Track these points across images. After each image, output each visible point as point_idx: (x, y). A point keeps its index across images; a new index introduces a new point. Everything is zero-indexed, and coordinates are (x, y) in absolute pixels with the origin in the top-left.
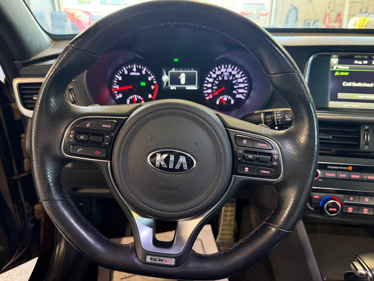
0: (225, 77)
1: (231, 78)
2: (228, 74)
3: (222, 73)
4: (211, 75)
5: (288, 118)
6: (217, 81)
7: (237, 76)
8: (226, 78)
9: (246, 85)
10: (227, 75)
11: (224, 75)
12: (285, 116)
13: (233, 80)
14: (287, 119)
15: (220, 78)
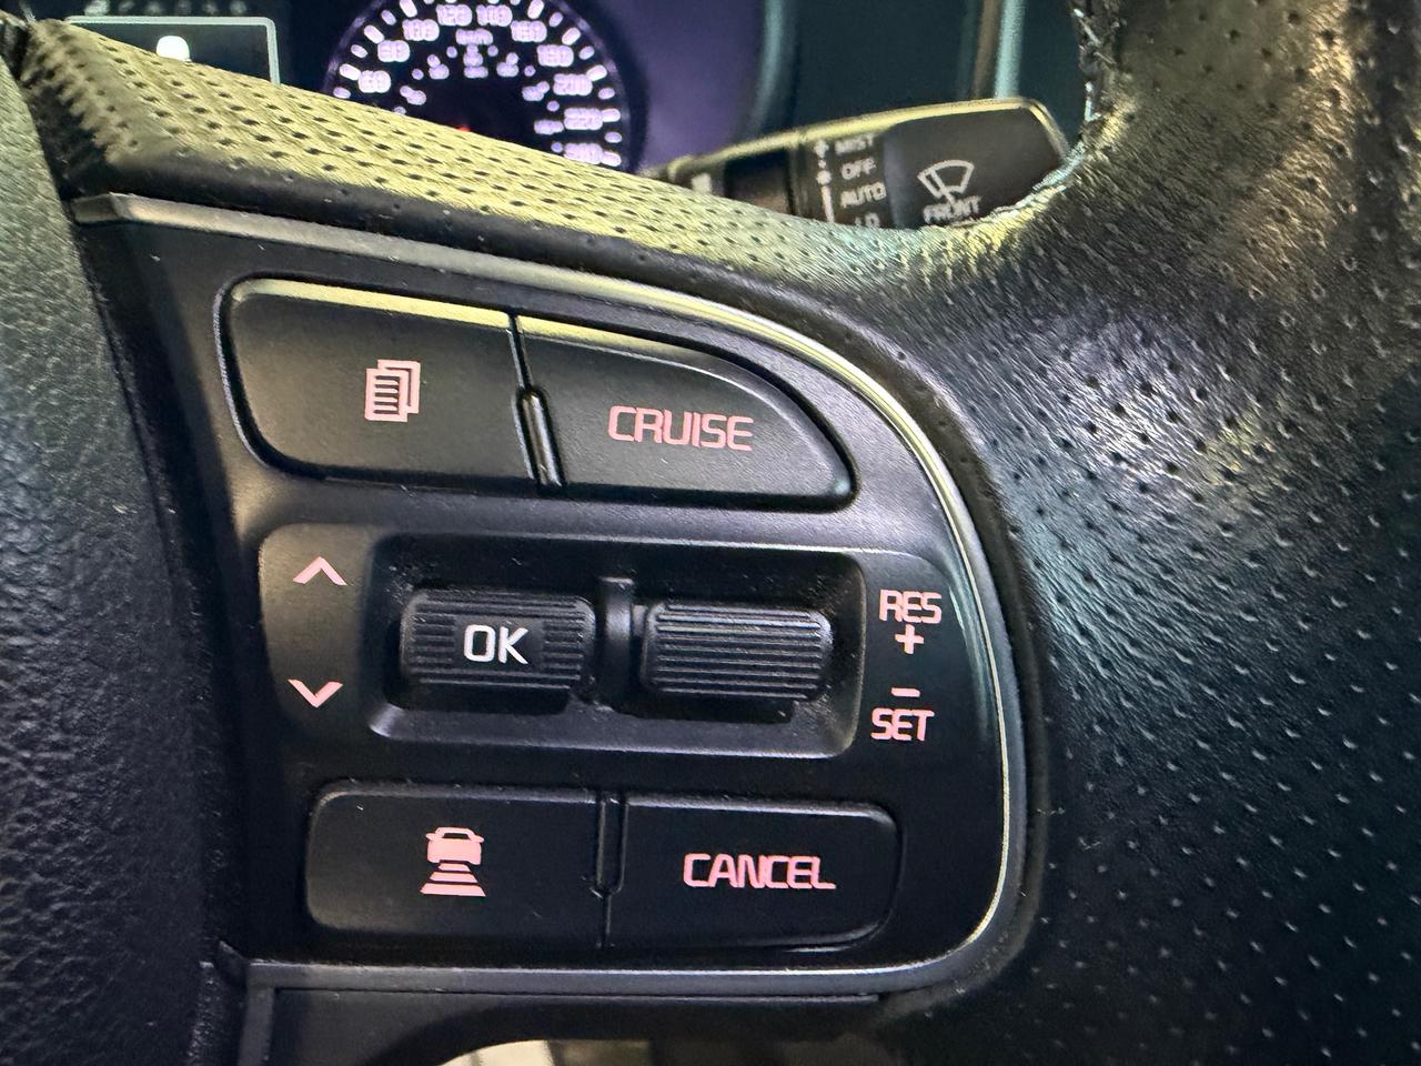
0: (467, 60)
1: (508, 68)
2: (486, 38)
3: (448, 34)
4: (372, 48)
5: (945, 191)
6: (416, 85)
7: (550, 57)
8: (475, 69)
9: (612, 115)
10: (483, 49)
11: (462, 50)
12: (922, 178)
13: (521, 81)
14: (943, 200)
15: (439, 71)
